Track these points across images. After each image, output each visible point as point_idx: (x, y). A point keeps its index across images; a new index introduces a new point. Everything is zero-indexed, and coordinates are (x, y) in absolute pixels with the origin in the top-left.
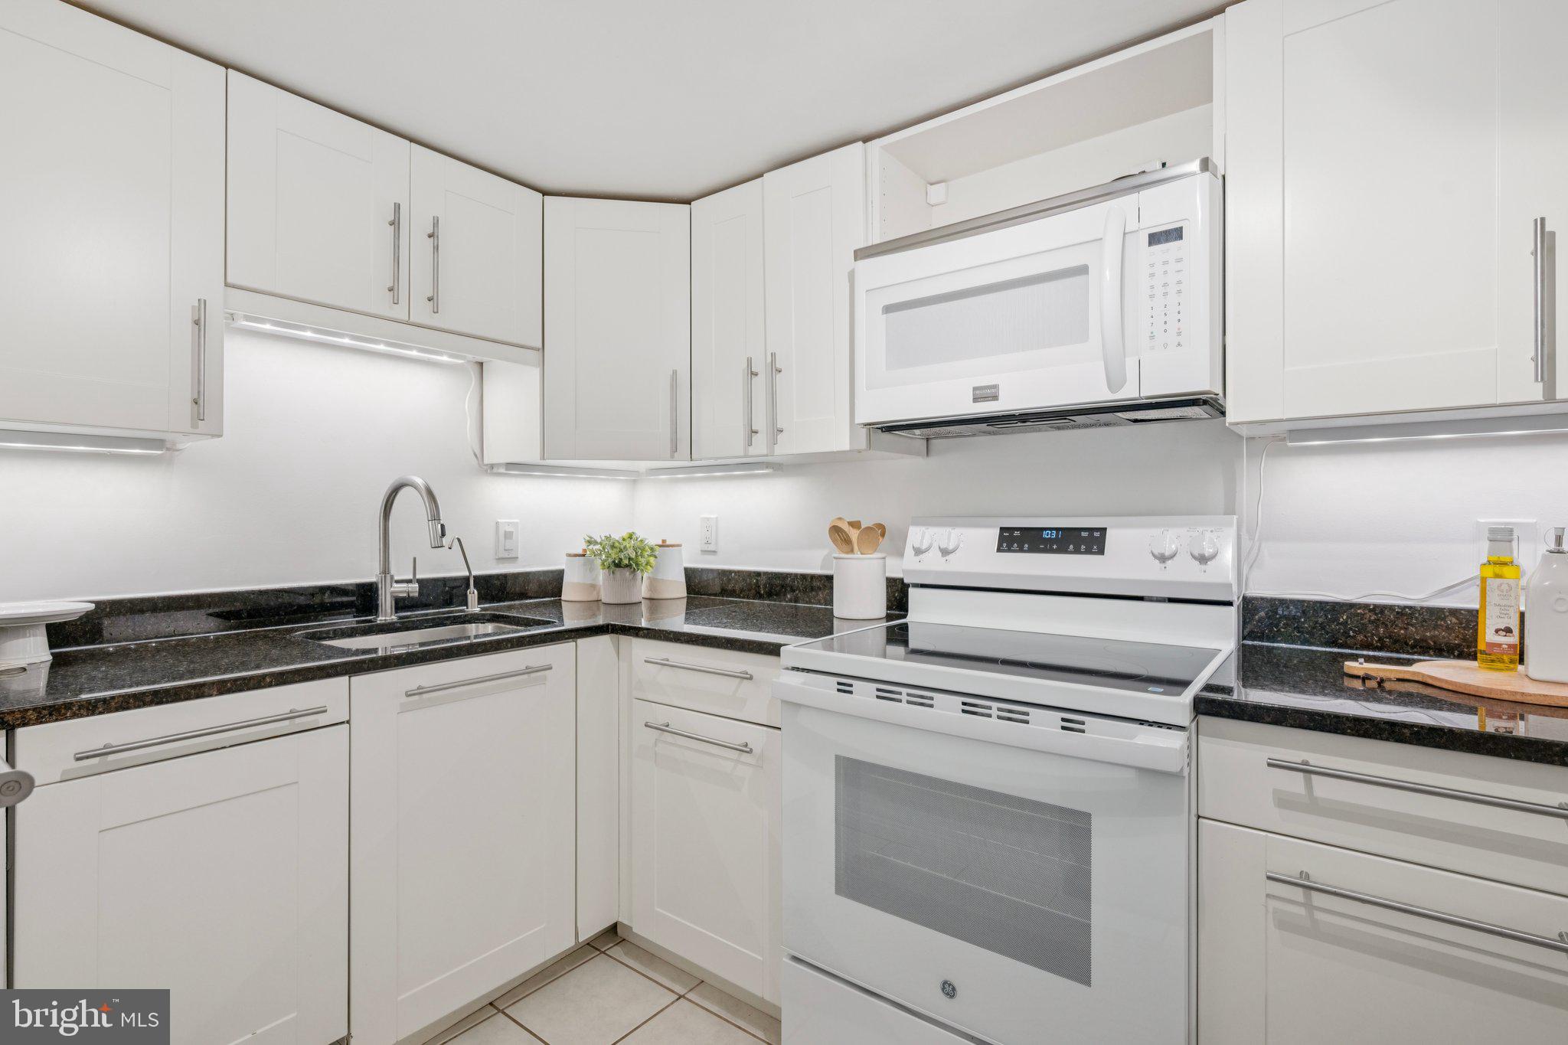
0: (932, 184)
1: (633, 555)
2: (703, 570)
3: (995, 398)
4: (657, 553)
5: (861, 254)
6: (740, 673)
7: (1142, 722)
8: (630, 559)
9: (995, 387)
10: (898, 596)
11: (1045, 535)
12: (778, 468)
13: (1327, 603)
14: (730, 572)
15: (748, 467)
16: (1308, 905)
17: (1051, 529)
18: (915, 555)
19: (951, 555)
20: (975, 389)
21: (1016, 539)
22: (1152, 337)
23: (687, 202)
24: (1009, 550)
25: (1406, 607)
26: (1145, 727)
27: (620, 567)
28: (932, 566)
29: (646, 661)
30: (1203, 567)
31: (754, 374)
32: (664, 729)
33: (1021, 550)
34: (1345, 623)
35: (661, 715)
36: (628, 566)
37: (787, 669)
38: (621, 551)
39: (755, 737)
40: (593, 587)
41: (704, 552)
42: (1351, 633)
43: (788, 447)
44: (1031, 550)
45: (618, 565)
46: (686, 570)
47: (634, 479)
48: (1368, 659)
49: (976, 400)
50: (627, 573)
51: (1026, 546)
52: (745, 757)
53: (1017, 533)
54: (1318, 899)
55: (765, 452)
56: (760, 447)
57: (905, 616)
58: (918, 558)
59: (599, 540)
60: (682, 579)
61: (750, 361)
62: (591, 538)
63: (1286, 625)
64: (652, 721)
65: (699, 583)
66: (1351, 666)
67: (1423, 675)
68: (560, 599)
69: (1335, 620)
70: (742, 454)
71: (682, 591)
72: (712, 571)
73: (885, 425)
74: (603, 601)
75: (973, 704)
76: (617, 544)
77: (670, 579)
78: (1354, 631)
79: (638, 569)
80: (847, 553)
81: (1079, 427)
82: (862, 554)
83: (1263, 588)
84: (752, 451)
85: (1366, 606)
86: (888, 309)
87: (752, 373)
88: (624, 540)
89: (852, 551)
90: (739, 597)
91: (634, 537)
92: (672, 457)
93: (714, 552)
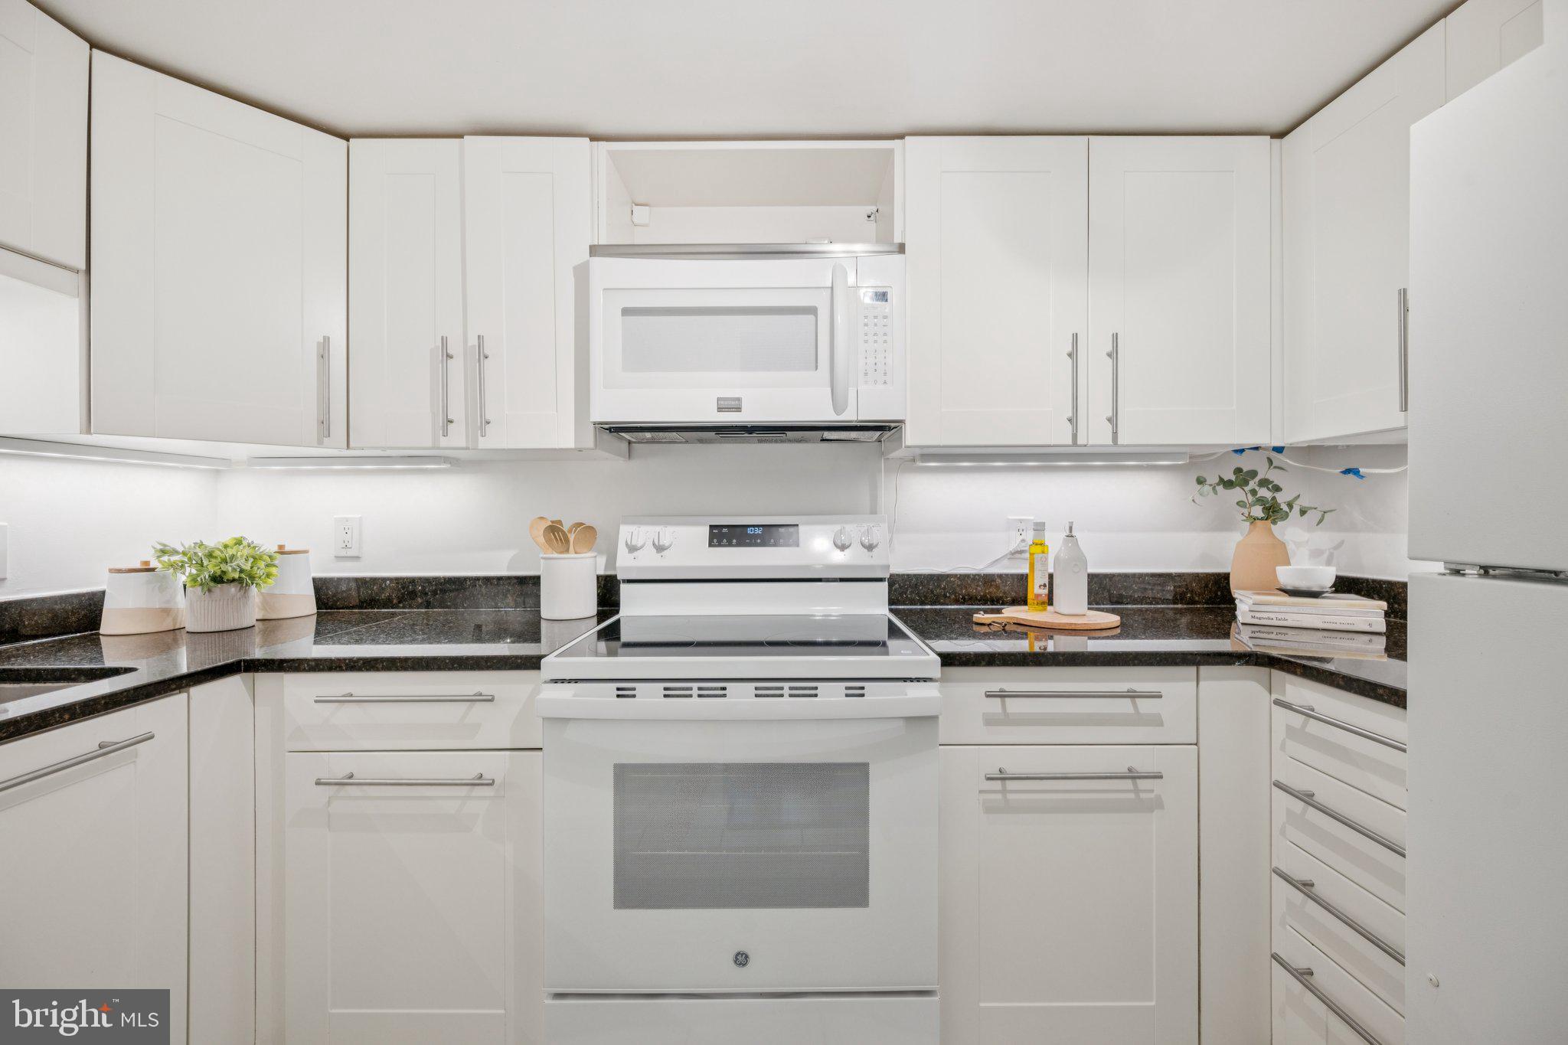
0: (636, 205)
1: (247, 567)
2: (340, 580)
3: (738, 409)
4: (276, 562)
5: (595, 250)
6: (474, 695)
7: (905, 680)
8: (242, 571)
9: (739, 399)
10: (608, 593)
11: (749, 531)
12: (454, 463)
13: (934, 575)
14: (384, 580)
15: (415, 461)
16: (1004, 791)
17: (754, 526)
18: (629, 553)
19: (665, 551)
20: (719, 399)
21: (723, 535)
22: (866, 374)
23: (346, 137)
24: (720, 545)
25: (976, 575)
26: (909, 684)
27: (222, 582)
28: (647, 561)
29: (316, 701)
30: (870, 553)
31: (449, 356)
32: (348, 781)
33: (730, 545)
34: (944, 589)
35: (339, 766)
36: (240, 580)
37: (545, 682)
38: (225, 561)
39: (493, 765)
40: (166, 611)
41: (338, 558)
42: (948, 595)
43: (495, 440)
44: (739, 545)
45: (218, 579)
46: (314, 580)
47: (219, 468)
48: (986, 612)
49: (720, 409)
50: (233, 589)
51: (734, 541)
52: (479, 791)
53: (725, 530)
54: (1011, 785)
55: (463, 444)
56: (457, 438)
57: (617, 612)
58: (632, 556)
59: (181, 549)
60: (311, 592)
61: (444, 341)
62: (165, 545)
63: (912, 593)
64: (325, 776)
65: (334, 595)
66: (979, 617)
67: (1017, 618)
68: (99, 634)
69: (939, 586)
70: (430, 444)
71: (311, 607)
72: (348, 580)
73: (614, 426)
74: (187, 629)
75: (767, 686)
76: (217, 553)
77: (294, 592)
78: (950, 593)
79: (253, 584)
80: (561, 553)
81: (790, 441)
82: (576, 553)
83: (899, 568)
84: (444, 442)
85: (956, 576)
86: (627, 312)
87: (447, 356)
88: (226, 546)
89: (567, 551)
90: (398, 607)
91: (245, 543)
92: (320, 443)
93: (357, 558)
